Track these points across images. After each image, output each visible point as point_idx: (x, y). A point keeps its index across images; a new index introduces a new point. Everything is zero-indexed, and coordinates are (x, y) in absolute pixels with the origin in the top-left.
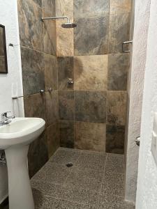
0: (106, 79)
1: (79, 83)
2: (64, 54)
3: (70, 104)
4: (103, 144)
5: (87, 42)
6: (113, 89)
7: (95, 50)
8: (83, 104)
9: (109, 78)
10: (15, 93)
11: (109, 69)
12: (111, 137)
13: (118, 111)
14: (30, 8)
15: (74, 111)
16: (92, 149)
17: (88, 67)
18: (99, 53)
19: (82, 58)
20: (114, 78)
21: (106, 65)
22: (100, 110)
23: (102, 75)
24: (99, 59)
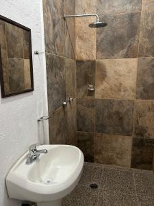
0: (134, 86)
1: (101, 90)
2: (84, 57)
3: (91, 114)
4: (128, 158)
5: (112, 43)
6: (143, 98)
7: (122, 52)
8: (106, 114)
9: (138, 85)
10: (40, 114)
11: (139, 74)
12: (138, 151)
13: (147, 122)
14: (54, 3)
15: (95, 122)
16: (115, 163)
17: (113, 72)
18: (126, 56)
19: (106, 62)
20: (143, 85)
21: (135, 70)
22: (126, 121)
23: (130, 82)
24: (126, 63)
